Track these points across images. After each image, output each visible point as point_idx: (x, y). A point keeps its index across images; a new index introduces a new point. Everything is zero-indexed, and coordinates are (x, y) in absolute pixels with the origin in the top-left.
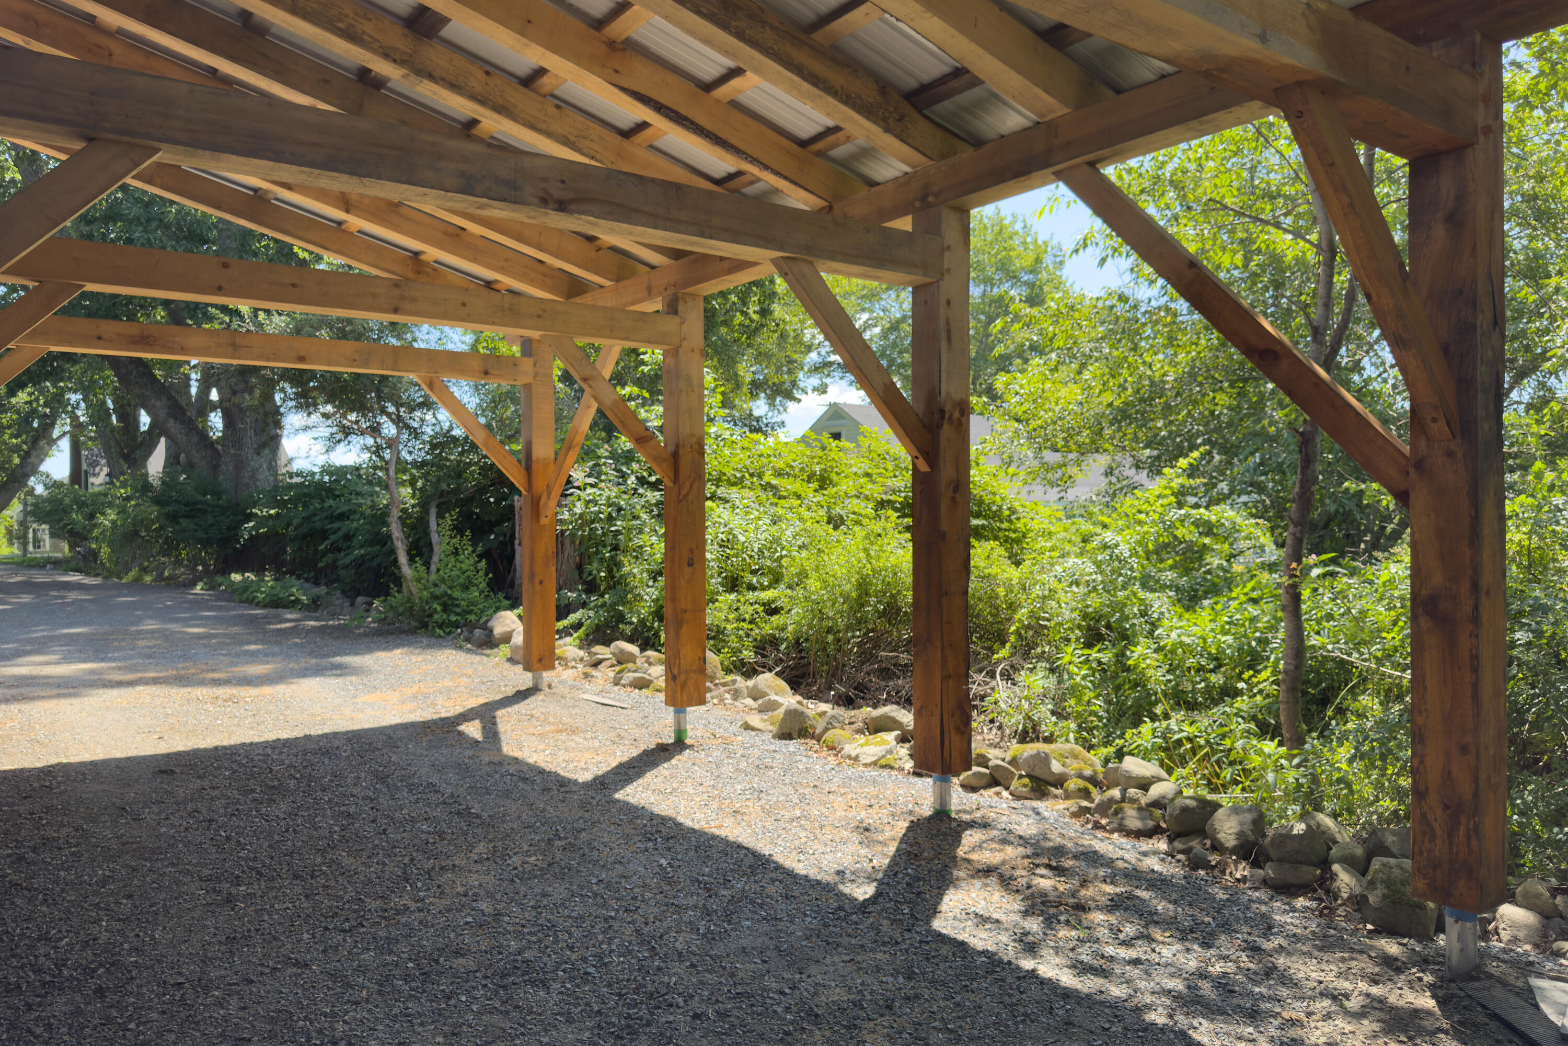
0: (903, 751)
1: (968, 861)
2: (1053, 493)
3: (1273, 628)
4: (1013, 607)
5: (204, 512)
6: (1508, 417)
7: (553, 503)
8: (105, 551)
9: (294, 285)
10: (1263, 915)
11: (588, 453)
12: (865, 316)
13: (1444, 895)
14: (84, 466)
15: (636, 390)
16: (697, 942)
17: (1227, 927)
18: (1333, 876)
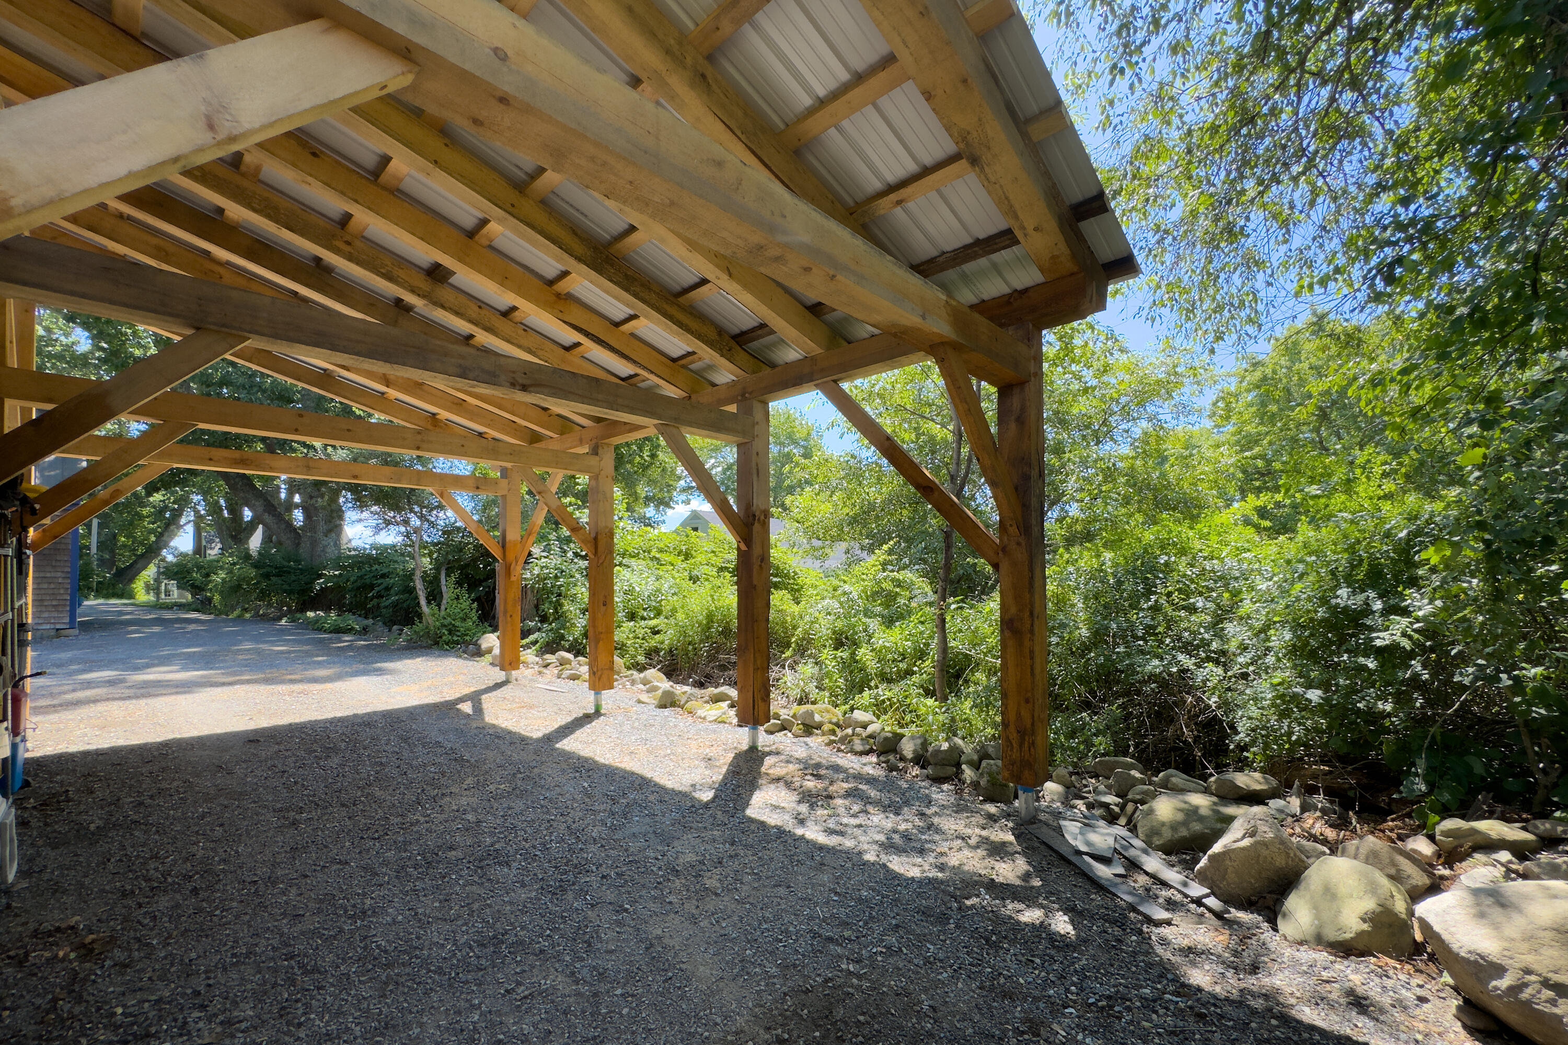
0: (732, 712)
1: (767, 774)
2: (818, 563)
3: (932, 637)
4: (795, 627)
5: (289, 573)
6: (1047, 525)
7: (519, 568)
8: (217, 598)
9: (349, 430)
10: (927, 796)
11: (543, 538)
12: (713, 461)
13: (1017, 779)
14: (204, 543)
15: (573, 500)
16: (605, 832)
17: (907, 803)
18: (962, 772)
